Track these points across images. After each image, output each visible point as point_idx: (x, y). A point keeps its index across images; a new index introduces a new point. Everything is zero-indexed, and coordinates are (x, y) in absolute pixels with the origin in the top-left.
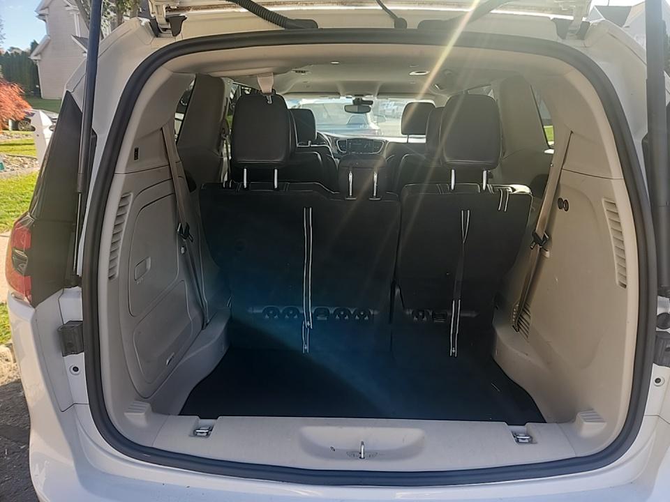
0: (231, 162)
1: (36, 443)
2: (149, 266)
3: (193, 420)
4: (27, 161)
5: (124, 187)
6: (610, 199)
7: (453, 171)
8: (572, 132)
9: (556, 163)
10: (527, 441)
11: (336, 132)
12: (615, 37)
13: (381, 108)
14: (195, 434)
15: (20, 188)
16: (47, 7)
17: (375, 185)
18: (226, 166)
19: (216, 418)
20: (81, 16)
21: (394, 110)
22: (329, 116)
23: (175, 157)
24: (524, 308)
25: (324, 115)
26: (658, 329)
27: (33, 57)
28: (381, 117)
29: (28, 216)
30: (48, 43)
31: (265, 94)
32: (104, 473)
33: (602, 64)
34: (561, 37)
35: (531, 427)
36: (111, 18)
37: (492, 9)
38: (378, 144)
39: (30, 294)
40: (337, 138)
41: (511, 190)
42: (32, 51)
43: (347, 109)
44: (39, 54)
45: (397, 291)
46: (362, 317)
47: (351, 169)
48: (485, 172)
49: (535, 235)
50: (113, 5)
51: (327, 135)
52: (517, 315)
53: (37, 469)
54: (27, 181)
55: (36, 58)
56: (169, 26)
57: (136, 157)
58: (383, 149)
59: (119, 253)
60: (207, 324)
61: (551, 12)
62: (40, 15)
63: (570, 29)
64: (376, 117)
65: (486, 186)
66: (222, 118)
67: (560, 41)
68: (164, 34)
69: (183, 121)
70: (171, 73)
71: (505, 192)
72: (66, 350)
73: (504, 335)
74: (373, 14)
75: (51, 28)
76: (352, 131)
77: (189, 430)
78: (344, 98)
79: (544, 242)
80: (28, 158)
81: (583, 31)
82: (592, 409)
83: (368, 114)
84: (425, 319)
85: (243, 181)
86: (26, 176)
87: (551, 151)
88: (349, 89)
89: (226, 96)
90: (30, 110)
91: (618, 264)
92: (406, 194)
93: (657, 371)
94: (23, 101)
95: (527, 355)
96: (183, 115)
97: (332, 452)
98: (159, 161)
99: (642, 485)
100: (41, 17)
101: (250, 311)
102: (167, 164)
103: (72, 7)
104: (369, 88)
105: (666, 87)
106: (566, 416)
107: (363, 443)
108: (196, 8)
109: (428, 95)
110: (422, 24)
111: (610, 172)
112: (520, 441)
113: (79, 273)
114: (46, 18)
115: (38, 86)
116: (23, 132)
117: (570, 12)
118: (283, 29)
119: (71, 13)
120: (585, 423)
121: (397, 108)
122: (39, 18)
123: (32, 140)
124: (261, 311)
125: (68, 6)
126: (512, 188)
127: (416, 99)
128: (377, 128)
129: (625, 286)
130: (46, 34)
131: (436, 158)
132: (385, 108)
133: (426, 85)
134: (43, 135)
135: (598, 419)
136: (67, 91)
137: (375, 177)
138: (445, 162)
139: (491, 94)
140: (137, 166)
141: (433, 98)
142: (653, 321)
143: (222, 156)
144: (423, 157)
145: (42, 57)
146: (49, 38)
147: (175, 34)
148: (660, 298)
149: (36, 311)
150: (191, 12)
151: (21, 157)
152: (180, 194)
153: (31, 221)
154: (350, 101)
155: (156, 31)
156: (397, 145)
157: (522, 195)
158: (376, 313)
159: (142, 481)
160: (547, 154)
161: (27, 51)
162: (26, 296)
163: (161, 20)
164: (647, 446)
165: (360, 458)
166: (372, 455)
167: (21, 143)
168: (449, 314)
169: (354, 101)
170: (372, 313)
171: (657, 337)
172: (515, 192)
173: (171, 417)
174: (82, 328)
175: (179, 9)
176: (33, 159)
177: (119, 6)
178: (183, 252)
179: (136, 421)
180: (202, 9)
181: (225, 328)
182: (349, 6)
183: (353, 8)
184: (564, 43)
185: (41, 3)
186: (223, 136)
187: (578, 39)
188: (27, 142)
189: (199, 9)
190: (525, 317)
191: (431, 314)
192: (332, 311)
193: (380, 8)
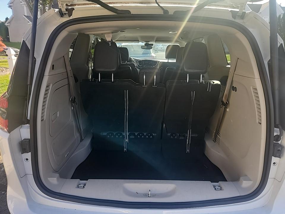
0: (93, 70)
1: (10, 191)
2: (58, 115)
3: (77, 181)
4: (4, 69)
5: (48, 82)
6: (254, 87)
7: (188, 74)
8: (238, 58)
9: (231, 71)
10: (219, 189)
11: (137, 57)
12: (256, 19)
13: (156, 47)
14: (78, 187)
15: (1, 81)
16: (13, 3)
17: (155, 80)
18: (90, 71)
19: (87, 180)
20: (27, 6)
21: (162, 48)
22: (134, 50)
23: (69, 68)
24: (218, 132)
25: (132, 50)
26: (274, 142)
27: (6, 24)
28: (156, 51)
29: (7, 94)
30: (13, 18)
31: (108, 41)
32: (39, 204)
33: (251, 30)
34: (234, 18)
35: (221, 183)
36: (40, 7)
37: (205, 6)
38: (155, 63)
39: (8, 127)
40: (138, 60)
41: (212, 83)
42: (6, 21)
43: (142, 47)
44: (9, 23)
45: (164, 125)
46: (149, 137)
47: (144, 73)
48: (201, 75)
49: (222, 102)
50: (41, 2)
51: (134, 59)
52: (215, 136)
53: (10, 202)
54: (4, 78)
55: (7, 25)
56: (67, 13)
57: (53, 69)
58: (157, 65)
59: (46, 110)
60: (83, 140)
61: (229, 8)
62: (10, 6)
63: (238, 15)
64: (154, 51)
65: (202, 81)
66: (89, 51)
67: (233, 20)
68: (65, 16)
69: (72, 52)
70: (68, 33)
71: (210, 84)
72: (23, 151)
73: (209, 144)
74: (154, 8)
75: (14, 12)
76: (144, 57)
77: (76, 185)
78: (141, 43)
79: (226, 105)
80: (4, 68)
81: (243, 16)
82: (247, 176)
83: (151, 50)
84: (176, 137)
85: (99, 78)
86: (4, 76)
87: (229, 66)
88: (143, 39)
89: (90, 42)
90: (6, 47)
91: (258, 114)
92: (168, 84)
93: (274, 159)
94: (3, 43)
95: (219, 152)
96: (72, 50)
97: (137, 194)
98: (63, 70)
99: (267, 207)
100: (10, 7)
101: (101, 134)
102: (66, 71)
103: (23, 3)
104: (152, 38)
105: (278, 40)
106: (236, 178)
107: (150, 191)
108: (79, 5)
109: (176, 41)
110: (175, 12)
111: (254, 75)
112: (216, 189)
113: (28, 118)
114: (12, 7)
115: (8, 37)
116: (2, 57)
117: (237, 8)
118: (116, 14)
119: (23, 5)
120: (244, 182)
121: (163, 47)
122: (9, 7)
123: (6, 60)
124: (106, 134)
125: (21, 2)
126: (213, 82)
127: (172, 44)
128: (155, 55)
129: (260, 124)
130: (12, 14)
131: (180, 69)
132: (158, 47)
133: (176, 38)
134: (12, 58)
135: (249, 180)
136: (23, 40)
137: (155, 77)
138: (185, 71)
139: (203, 42)
140: (54, 72)
141: (179, 43)
142: (272, 138)
143: (89, 67)
144: (175, 68)
145: (10, 24)
146: (13, 16)
147: (70, 16)
148: (275, 129)
149: (10, 135)
150: (77, 6)
151: (1, 67)
152: (72, 84)
153: (8, 96)
154: (143, 44)
155: (61, 14)
156: (164, 63)
157: (217, 85)
158: (155, 135)
159: (55, 207)
160: (227, 67)
161: (4, 22)
162: (6, 128)
163: (64, 10)
164: (270, 191)
165: (149, 197)
166: (154, 196)
167: (1, 61)
168: (186, 135)
169: (145, 44)
170: (153, 134)
171: (274, 145)
172: (214, 84)
173: (68, 180)
174: (30, 142)
175: (71, 5)
176: (6, 68)
177: (44, 2)
178: (72, 109)
179: (53, 182)
180: (81, 5)
181: (90, 141)
182: (144, 4)
183: (146, 5)
184: (235, 21)
185: (10, 1)
186: (89, 59)
187: (241, 19)
188: (4, 61)
189: (80, 5)
190: (218, 136)
191: (178, 135)
192: (136, 134)
193: (157, 5)
